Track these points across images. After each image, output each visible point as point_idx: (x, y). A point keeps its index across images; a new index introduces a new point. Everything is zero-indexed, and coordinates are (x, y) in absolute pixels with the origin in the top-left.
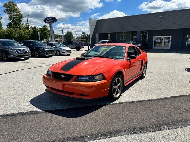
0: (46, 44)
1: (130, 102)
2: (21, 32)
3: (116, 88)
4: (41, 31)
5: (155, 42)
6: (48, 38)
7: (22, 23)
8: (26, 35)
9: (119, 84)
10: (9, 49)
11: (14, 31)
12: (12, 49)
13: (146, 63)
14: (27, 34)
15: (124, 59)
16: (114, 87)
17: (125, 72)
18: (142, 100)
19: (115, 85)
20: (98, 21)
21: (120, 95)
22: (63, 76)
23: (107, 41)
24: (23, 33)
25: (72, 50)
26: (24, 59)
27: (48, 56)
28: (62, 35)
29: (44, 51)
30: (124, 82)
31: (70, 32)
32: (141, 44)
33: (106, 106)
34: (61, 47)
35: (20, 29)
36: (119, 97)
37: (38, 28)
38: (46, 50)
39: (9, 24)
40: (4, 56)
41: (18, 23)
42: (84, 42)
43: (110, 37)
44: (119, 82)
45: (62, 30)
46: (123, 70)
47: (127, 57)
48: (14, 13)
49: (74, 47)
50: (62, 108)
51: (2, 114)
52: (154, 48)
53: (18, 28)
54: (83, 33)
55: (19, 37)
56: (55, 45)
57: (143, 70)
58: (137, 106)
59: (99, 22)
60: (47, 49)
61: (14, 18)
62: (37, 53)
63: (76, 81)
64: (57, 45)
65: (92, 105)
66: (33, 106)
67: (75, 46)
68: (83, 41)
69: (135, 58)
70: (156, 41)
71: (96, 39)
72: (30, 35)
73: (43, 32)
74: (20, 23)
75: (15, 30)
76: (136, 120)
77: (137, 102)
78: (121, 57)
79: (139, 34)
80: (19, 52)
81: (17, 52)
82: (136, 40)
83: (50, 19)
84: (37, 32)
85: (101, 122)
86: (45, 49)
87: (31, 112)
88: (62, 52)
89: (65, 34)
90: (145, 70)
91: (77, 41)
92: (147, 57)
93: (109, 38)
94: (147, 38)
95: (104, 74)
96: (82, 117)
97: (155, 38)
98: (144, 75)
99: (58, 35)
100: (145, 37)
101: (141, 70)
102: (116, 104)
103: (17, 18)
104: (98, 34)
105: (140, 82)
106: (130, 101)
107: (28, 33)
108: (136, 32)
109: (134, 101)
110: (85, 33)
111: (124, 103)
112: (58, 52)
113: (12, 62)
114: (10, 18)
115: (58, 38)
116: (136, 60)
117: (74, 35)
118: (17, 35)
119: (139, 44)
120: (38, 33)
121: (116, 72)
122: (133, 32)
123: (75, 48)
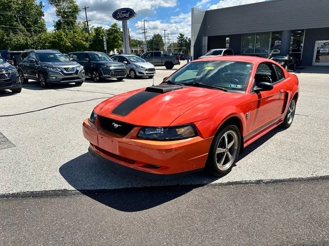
0: (113, 58)
1: (252, 183)
2: (76, 37)
3: (224, 153)
4: (108, 34)
5: (318, 52)
6: (120, 46)
7: (77, 21)
8: (84, 43)
9: (232, 143)
10: (48, 67)
11: (64, 35)
12: (53, 68)
13: (296, 97)
14: (86, 41)
15: (246, 90)
16: (219, 150)
17: (246, 119)
18: (278, 178)
19: (223, 145)
20: (207, 12)
21: (234, 165)
22: (116, 125)
23: (224, 50)
24: (79, 38)
25: (156, 68)
26: (74, 83)
27: (116, 79)
28: (144, 40)
29: (108, 71)
30: (242, 138)
31: (158, 35)
32: (290, 55)
33: (200, 188)
34: (138, 64)
35: (75, 32)
36: (229, 170)
37: (105, 29)
38: (112, 68)
39: (57, 23)
40: (42, 79)
41: (71, 22)
42: (181, 53)
43: (230, 43)
44: (230, 138)
45: (145, 32)
46: (242, 114)
47: (254, 87)
48: (64, 4)
49: (162, 62)
50: (113, 187)
51: (4, 193)
52: (314, 63)
53: (71, 29)
54: (182, 35)
55: (72, 45)
56: (127, 61)
57: (289, 112)
58: (267, 193)
59: (208, 14)
60: (114, 66)
61: (65, 13)
62: (97, 74)
63: (138, 138)
64: (132, 60)
65: (171, 185)
66: (63, 179)
67: (164, 61)
68: (180, 50)
69: (270, 88)
70: (322, 51)
71: (203, 48)
72: (90, 42)
73: (112, 37)
74: (75, 21)
75: (67, 34)
76: (260, 227)
77: (267, 183)
78: (239, 86)
79: (285, 36)
80: (65, 72)
81: (62, 72)
82: (279, 47)
83: (123, 13)
84: (102, 36)
85: (183, 227)
86: (111, 66)
87: (55, 190)
88: (140, 73)
89: (149, 39)
90: (291, 111)
91: (169, 50)
92: (297, 84)
93: (227, 45)
94: (302, 45)
95: (197, 125)
96: (147, 210)
97: (319, 43)
98: (289, 122)
99: (139, 41)
100: (297, 42)
101: (283, 111)
102: (221, 184)
103: (70, 12)
104: (207, 38)
105: (279, 136)
106: (254, 179)
107: (87, 38)
108: (280, 33)
109: (262, 181)
110: (185, 36)
111: (240, 183)
112: (132, 73)
113: (54, 89)
114: (59, 13)
115: (137, 46)
116: (274, 93)
117: (165, 40)
118: (70, 43)
119: (286, 56)
120: (103, 38)
121: (225, 119)
122: (274, 33)
123: (163, 64)
